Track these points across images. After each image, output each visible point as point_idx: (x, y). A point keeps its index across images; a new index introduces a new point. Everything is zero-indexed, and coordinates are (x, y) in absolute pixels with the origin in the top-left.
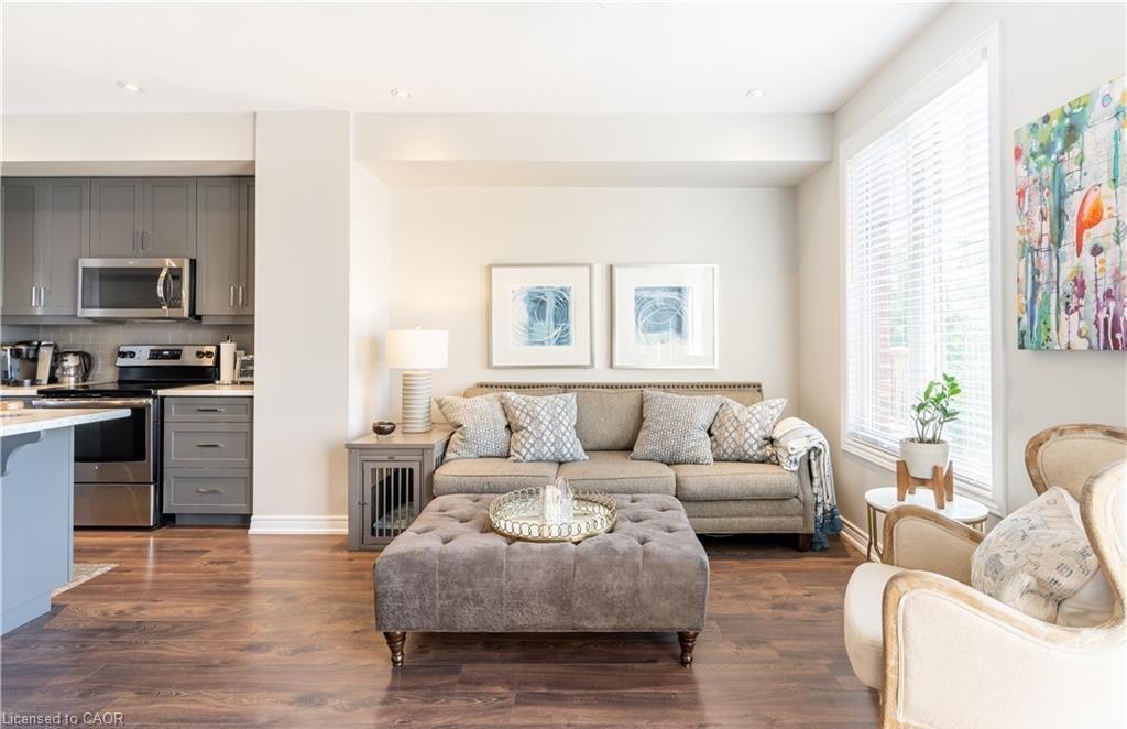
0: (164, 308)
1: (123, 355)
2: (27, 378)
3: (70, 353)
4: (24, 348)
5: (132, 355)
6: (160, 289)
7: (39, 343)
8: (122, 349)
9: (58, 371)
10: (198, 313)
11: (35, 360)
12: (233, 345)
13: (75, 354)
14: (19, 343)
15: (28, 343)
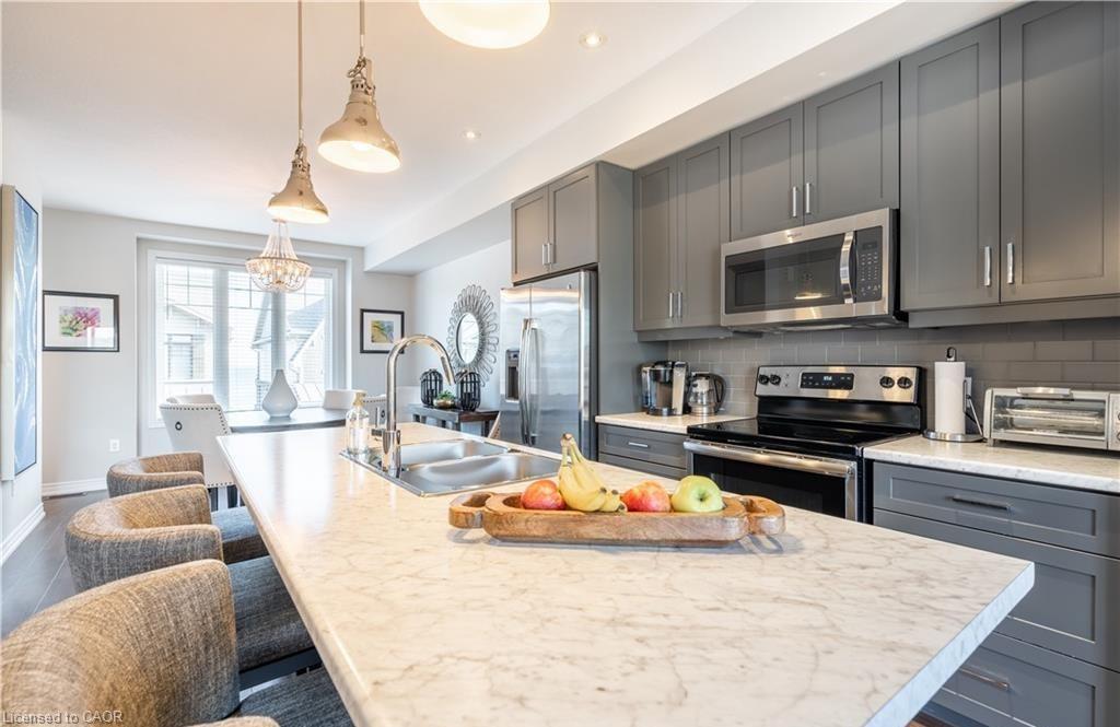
0: (849, 301)
1: (764, 380)
2: (665, 407)
3: (702, 375)
4: (661, 368)
5: (776, 380)
6: (844, 270)
7: (673, 363)
8: (762, 372)
9: (692, 399)
10: (903, 308)
11: (670, 383)
12: (962, 365)
13: (707, 377)
14: (657, 364)
15: (664, 363)
